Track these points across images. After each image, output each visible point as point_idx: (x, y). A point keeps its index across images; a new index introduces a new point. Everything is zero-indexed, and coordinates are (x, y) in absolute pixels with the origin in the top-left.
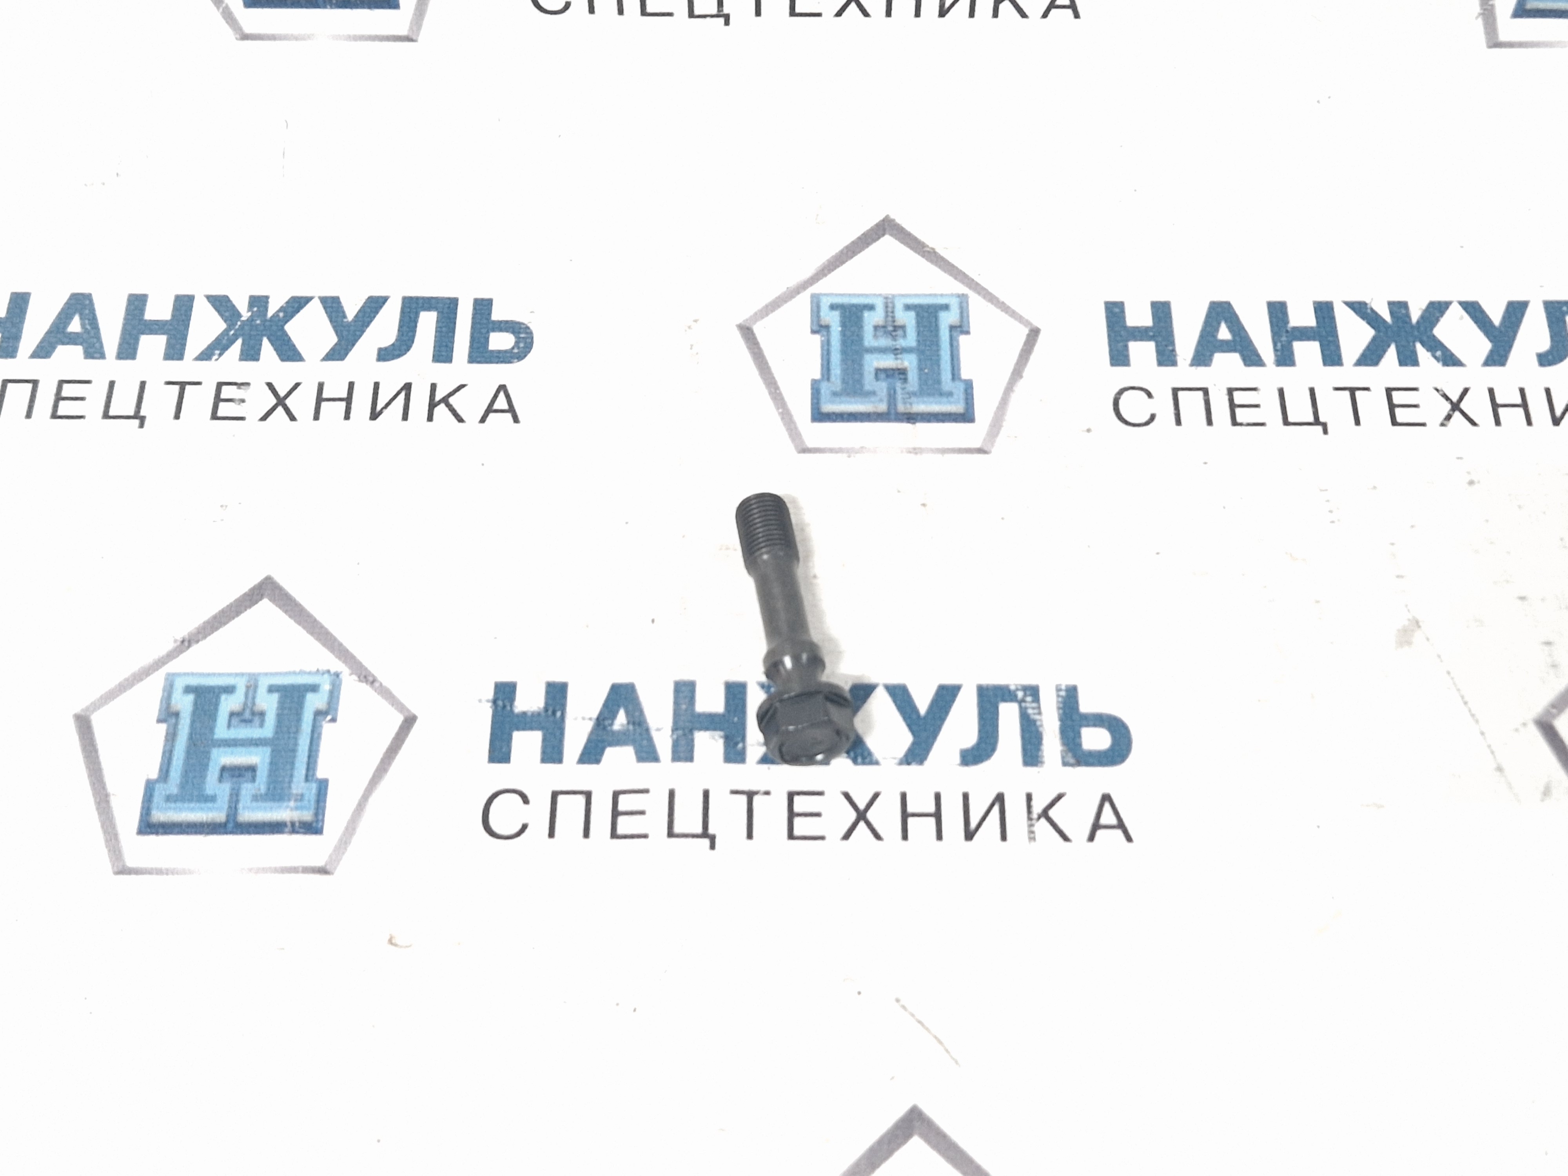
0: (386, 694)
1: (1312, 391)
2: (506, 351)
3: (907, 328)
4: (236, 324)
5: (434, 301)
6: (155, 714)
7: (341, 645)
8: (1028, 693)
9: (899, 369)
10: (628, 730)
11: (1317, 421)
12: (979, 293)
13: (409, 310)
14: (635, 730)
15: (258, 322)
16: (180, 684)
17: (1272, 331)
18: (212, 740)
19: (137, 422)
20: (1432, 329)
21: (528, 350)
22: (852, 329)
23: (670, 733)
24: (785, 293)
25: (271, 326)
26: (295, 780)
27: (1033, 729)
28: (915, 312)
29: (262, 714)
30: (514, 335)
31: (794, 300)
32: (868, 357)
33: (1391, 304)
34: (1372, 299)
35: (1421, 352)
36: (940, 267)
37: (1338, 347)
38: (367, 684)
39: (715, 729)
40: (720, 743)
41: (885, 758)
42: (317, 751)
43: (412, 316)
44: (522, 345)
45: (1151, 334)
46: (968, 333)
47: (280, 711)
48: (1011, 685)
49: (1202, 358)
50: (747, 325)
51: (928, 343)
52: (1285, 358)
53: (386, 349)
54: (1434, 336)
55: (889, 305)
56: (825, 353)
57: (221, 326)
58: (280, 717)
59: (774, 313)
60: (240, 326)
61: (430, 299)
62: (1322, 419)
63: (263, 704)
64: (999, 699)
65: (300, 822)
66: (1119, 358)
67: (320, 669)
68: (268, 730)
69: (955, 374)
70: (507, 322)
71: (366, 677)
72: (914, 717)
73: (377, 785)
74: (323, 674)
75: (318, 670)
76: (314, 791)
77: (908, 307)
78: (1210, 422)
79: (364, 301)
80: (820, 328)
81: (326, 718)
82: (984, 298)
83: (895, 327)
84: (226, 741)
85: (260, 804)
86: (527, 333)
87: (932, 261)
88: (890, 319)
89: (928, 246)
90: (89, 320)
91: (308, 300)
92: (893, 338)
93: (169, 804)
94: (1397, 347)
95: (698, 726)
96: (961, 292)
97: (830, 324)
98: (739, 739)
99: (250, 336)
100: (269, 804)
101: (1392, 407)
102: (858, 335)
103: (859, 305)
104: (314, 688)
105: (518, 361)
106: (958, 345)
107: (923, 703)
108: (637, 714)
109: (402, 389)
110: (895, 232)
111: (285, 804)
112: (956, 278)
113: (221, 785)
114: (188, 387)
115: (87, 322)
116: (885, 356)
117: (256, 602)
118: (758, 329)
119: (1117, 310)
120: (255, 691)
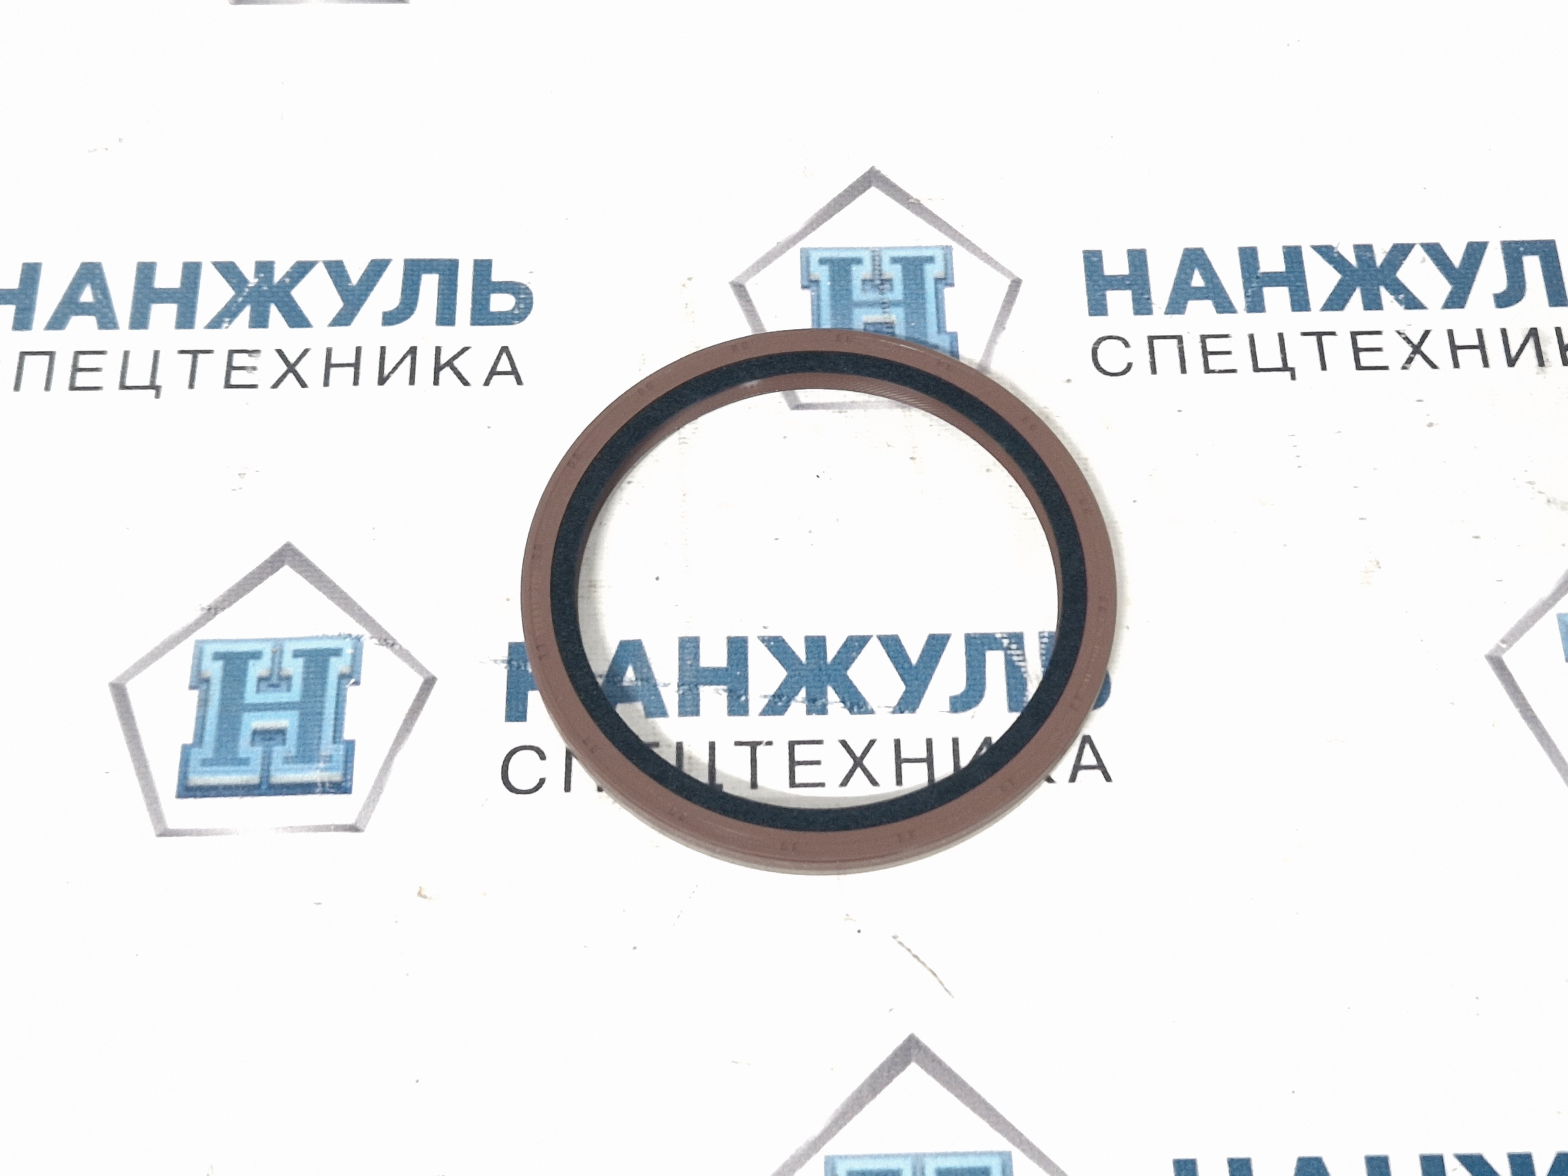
0: (406, 656)
1: (1281, 336)
2: (506, 313)
3: (894, 281)
4: (245, 292)
5: (435, 263)
6: (186, 680)
7: (360, 609)
8: (1013, 641)
9: (886, 323)
10: (637, 685)
11: (1285, 368)
12: (962, 245)
13: (411, 273)
14: (643, 686)
15: (265, 288)
16: (209, 650)
17: (1244, 277)
18: (242, 704)
19: (153, 392)
20: (1395, 274)
21: (528, 311)
22: (842, 283)
23: (676, 688)
24: (774, 248)
25: (278, 292)
26: (324, 742)
27: (1018, 675)
28: (901, 265)
29: (288, 678)
30: (514, 296)
31: (784, 255)
32: (857, 311)
33: (1357, 247)
34: (1339, 243)
35: (1386, 296)
36: (924, 219)
37: (1306, 292)
38: (387, 647)
39: (718, 684)
40: (725, 695)
41: (879, 707)
42: (343, 713)
43: (414, 278)
44: (522, 306)
45: (1128, 282)
46: (952, 285)
47: (306, 676)
48: (997, 633)
49: (1176, 306)
50: (740, 282)
51: (914, 297)
52: (1256, 305)
53: (391, 313)
54: (1397, 280)
55: (876, 257)
56: (815, 307)
57: (229, 293)
58: (305, 679)
59: (765, 269)
60: (248, 292)
61: (431, 261)
62: (1290, 365)
63: (289, 669)
64: (986, 647)
65: (331, 783)
66: (1098, 307)
67: (342, 634)
68: (295, 694)
69: (941, 327)
70: (507, 283)
71: (387, 641)
72: (906, 666)
73: (402, 745)
74: (345, 638)
75: (340, 635)
76: (342, 753)
77: (895, 260)
78: (1184, 370)
79: (367, 264)
80: (810, 283)
81: (350, 681)
82: (967, 249)
83: (882, 280)
84: (256, 705)
85: (291, 766)
86: (526, 294)
87: (917, 213)
88: (877, 272)
89: (912, 198)
90: (100, 289)
91: (312, 264)
92: (880, 291)
93: (205, 769)
94: (1362, 291)
95: (703, 681)
96: (945, 244)
97: (820, 279)
98: (742, 692)
99: (258, 302)
100: (300, 766)
101: (1357, 351)
102: (847, 290)
103: (847, 259)
104: (337, 652)
105: (520, 322)
106: (943, 298)
107: (914, 653)
108: (645, 670)
109: (408, 353)
110: (880, 183)
111: (316, 765)
112: (940, 230)
113: (253, 748)
114: (200, 356)
115: (98, 291)
116: (873, 310)
117: (277, 569)
118: (749, 286)
119: (1095, 259)
120: (281, 656)
